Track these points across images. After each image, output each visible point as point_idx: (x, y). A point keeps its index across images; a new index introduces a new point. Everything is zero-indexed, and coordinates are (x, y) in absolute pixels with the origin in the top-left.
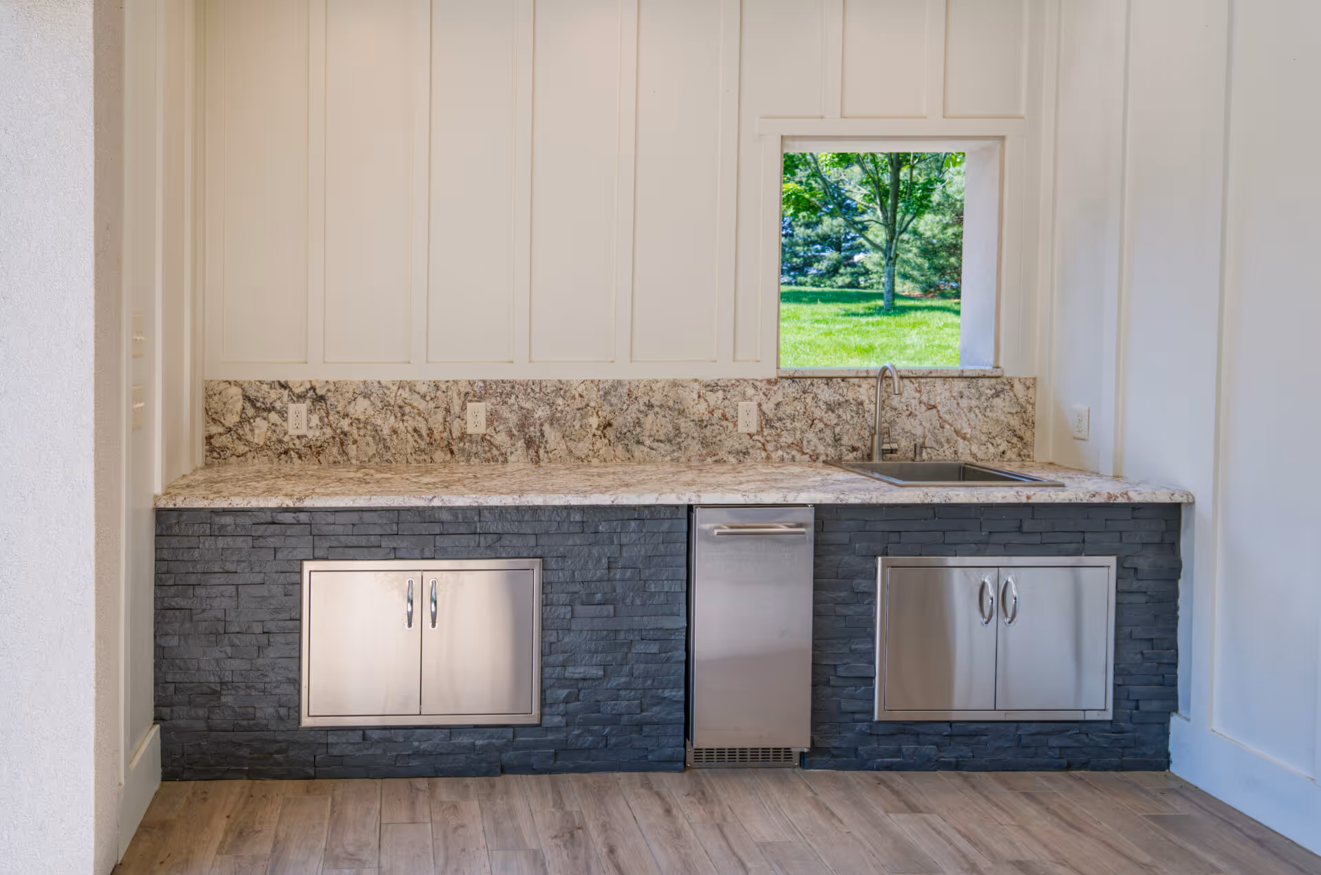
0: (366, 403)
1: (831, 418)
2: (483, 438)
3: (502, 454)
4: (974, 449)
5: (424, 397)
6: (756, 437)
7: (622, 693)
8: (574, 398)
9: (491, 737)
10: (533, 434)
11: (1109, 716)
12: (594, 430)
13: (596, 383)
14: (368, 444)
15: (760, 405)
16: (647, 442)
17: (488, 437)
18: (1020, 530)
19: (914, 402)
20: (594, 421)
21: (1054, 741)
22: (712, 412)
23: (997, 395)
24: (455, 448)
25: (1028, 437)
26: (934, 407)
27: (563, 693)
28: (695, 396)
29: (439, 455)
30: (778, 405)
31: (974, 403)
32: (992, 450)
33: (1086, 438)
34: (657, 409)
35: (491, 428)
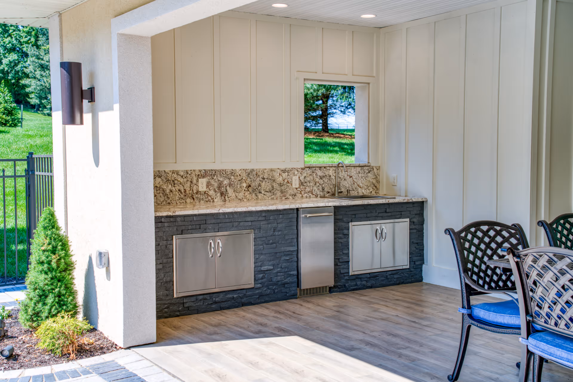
0: (160, 179)
1: (321, 182)
2: (205, 193)
3: (212, 199)
4: (363, 191)
5: (182, 177)
6: (298, 189)
7: (279, 274)
8: (237, 176)
9: (239, 294)
10: (223, 191)
11: (408, 267)
12: (245, 188)
13: (245, 170)
14: (161, 197)
15: (299, 177)
16: (263, 192)
17: (207, 192)
18: (386, 212)
19: (346, 175)
20: (245, 185)
21: (396, 276)
22: (284, 180)
23: (369, 172)
24: (194, 197)
25: (378, 186)
26: (352, 177)
27: (261, 275)
28: (278, 175)
29: (188, 200)
30: (305, 177)
31: (363, 175)
32: (368, 191)
33: (396, 185)
34: (266, 180)
35: (208, 189)
